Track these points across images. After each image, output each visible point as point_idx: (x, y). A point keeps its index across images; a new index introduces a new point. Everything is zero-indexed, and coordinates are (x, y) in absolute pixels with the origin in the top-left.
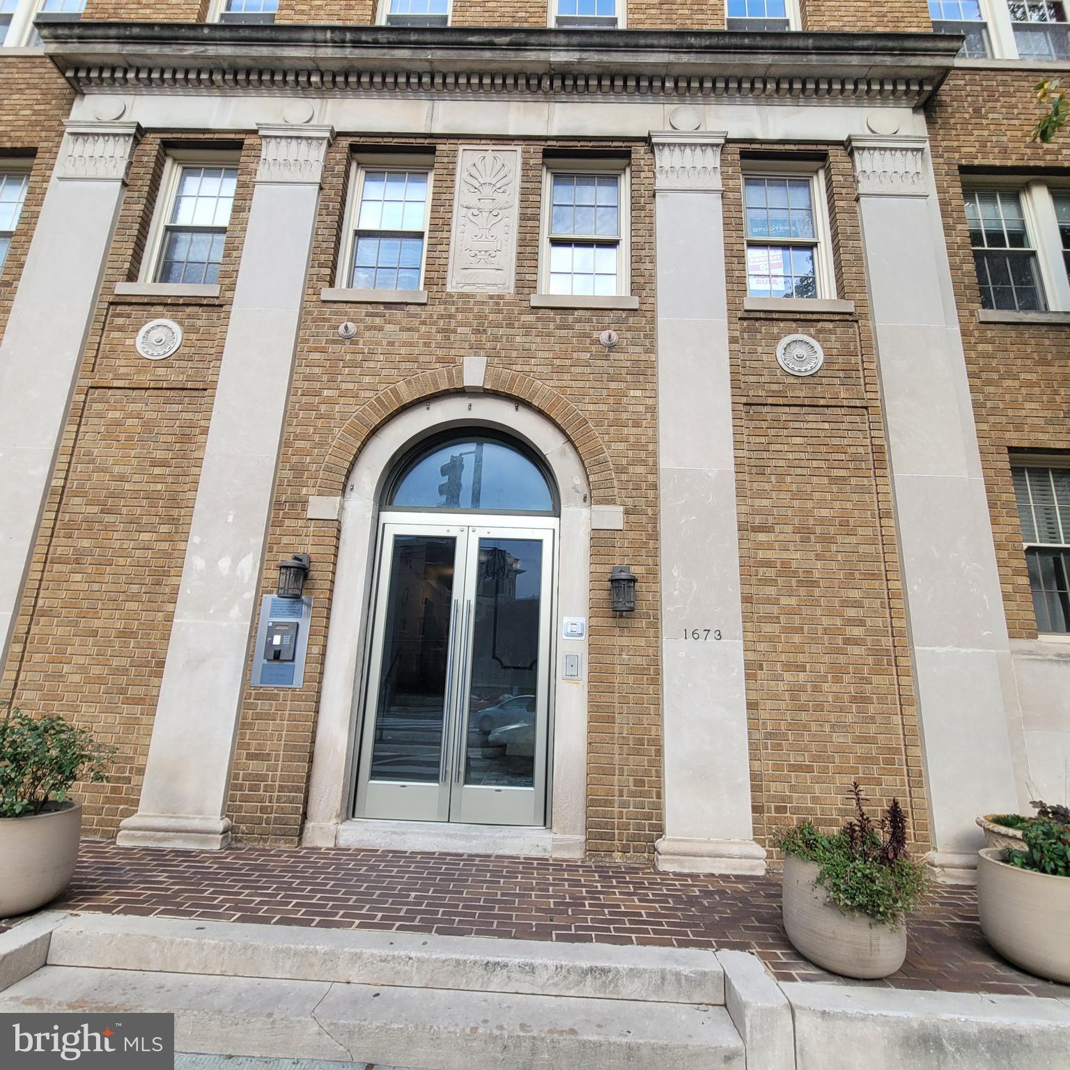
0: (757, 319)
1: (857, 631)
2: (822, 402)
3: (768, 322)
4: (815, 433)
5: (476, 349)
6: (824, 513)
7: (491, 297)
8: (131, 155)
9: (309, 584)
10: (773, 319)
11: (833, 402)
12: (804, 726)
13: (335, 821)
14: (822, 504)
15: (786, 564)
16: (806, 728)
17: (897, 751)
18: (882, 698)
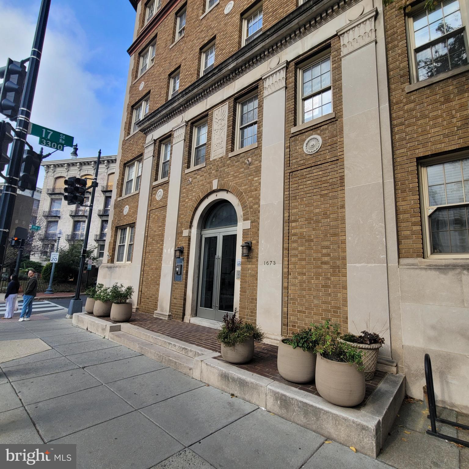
0: (297, 135)
1: (326, 259)
2: (319, 163)
3: (301, 135)
4: (316, 177)
5: (216, 177)
6: (317, 210)
7: (220, 158)
8: (154, 148)
9: (183, 254)
10: (303, 133)
11: (323, 162)
12: (304, 296)
13: (190, 316)
14: (317, 207)
15: (302, 234)
16: (304, 297)
17: (339, 308)
18: (334, 286)
